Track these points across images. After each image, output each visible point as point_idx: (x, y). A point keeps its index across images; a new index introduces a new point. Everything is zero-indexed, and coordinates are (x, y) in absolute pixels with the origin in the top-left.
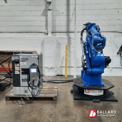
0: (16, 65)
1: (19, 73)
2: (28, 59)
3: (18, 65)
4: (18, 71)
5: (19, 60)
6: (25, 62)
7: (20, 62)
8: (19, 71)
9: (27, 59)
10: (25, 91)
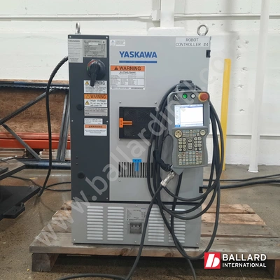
0: (92, 85)
1: (105, 134)
2: (155, 55)
3: (101, 87)
4: (100, 121)
5: (106, 61)
6: (138, 73)
7: (113, 73)
8: (106, 120)
9: (148, 55)
10: (132, 224)
